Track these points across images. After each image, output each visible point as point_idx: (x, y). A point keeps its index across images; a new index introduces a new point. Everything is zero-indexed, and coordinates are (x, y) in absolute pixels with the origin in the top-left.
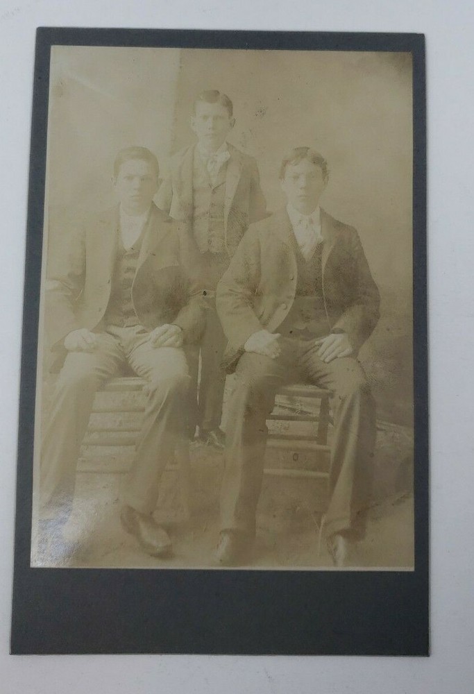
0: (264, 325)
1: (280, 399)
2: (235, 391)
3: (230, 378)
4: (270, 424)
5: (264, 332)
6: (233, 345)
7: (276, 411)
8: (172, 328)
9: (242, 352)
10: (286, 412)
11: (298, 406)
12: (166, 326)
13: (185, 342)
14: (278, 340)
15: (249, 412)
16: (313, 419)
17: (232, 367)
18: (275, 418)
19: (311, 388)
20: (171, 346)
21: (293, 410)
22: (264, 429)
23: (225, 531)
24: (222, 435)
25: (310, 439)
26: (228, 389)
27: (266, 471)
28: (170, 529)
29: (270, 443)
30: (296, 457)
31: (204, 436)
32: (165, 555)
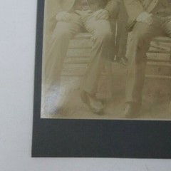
0: (146, 10)
1: (152, 43)
2: (132, 39)
3: (130, 34)
4: (148, 54)
5: (145, 13)
6: (131, 19)
7: (151, 49)
8: (104, 11)
9: (135, 22)
10: (155, 49)
11: (161, 47)
12: (101, 10)
13: (110, 17)
14: (152, 16)
15: (139, 49)
16: (167, 53)
17: (131, 29)
18: (150, 52)
19: (167, 39)
20: (104, 19)
21: (159, 48)
22: (146, 57)
23: (128, 103)
24: (126, 60)
25: (166, 61)
26: (129, 39)
27: (146, 76)
28: (103, 102)
29: (148, 63)
30: (160, 70)
31: (118, 59)
32: (101, 113)
